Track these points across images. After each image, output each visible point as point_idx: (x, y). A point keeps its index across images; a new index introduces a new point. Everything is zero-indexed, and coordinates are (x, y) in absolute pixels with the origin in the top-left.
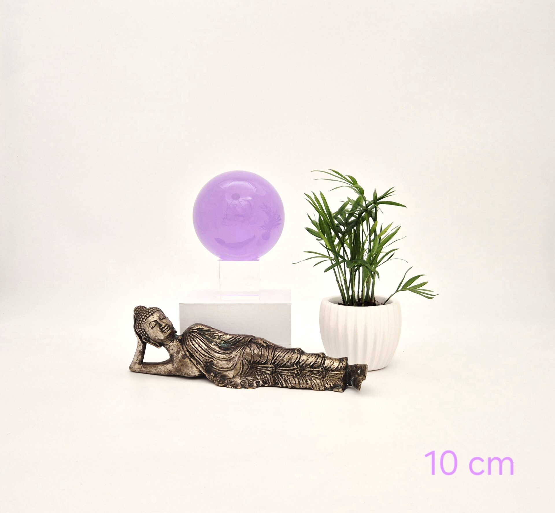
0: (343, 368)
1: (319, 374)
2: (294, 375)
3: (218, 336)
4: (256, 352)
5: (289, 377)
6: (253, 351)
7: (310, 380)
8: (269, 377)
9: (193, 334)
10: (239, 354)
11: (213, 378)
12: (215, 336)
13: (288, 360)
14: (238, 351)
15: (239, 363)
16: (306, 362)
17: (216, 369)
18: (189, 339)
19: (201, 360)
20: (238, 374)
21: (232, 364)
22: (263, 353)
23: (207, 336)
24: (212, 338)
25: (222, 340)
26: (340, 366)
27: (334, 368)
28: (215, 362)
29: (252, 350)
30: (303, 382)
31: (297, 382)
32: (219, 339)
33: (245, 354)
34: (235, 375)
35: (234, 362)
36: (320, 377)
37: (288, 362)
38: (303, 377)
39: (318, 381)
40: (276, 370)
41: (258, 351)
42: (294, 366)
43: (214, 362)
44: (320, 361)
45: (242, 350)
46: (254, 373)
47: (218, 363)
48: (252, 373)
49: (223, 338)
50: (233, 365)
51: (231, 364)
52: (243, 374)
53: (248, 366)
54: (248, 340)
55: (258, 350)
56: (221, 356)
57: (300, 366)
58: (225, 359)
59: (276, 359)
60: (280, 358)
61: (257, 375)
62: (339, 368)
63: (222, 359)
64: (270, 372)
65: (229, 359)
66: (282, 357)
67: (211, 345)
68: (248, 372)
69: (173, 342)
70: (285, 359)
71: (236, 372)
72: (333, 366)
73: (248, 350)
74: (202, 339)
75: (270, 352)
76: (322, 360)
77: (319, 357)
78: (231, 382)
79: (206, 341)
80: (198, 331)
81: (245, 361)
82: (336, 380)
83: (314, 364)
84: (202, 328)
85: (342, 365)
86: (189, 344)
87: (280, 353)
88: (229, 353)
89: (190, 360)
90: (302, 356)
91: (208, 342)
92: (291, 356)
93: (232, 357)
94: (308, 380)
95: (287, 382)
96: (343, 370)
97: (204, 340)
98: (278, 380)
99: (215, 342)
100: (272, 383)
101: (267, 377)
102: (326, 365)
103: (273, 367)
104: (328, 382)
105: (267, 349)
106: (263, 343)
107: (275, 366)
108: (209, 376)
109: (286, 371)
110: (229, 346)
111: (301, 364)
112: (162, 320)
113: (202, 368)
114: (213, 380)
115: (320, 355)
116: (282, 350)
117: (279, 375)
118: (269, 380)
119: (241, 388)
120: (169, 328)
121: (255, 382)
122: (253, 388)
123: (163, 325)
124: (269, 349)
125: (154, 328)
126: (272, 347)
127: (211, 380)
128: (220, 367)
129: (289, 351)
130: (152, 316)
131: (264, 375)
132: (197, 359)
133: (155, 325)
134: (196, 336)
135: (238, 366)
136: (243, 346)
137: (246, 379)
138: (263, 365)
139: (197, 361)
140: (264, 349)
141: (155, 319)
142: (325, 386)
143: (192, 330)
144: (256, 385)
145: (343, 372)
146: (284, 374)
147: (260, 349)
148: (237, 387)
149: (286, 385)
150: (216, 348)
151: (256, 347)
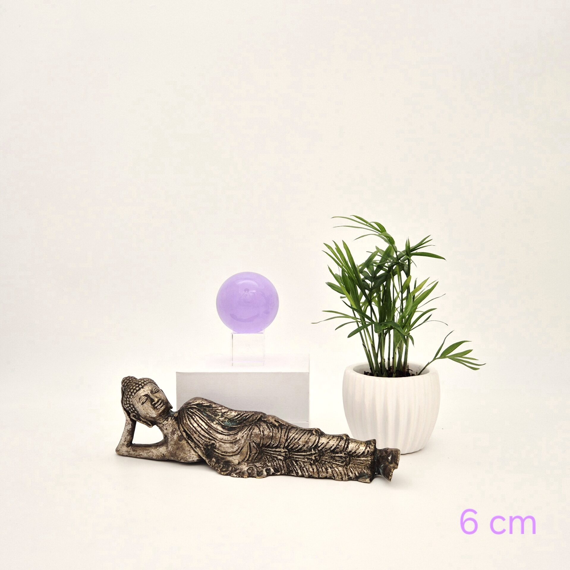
0: (370, 453)
1: (341, 461)
2: (312, 462)
3: (221, 413)
4: (266, 432)
5: (305, 464)
6: (263, 432)
7: (330, 468)
8: (281, 464)
9: (192, 411)
10: (245, 436)
11: (215, 464)
12: (218, 413)
13: (304, 444)
14: (245, 432)
15: (246, 446)
16: (325, 446)
17: (219, 453)
18: (186, 417)
19: (201, 442)
20: (244, 459)
21: (237, 448)
22: (274, 435)
23: (208, 412)
24: (214, 415)
25: (225, 418)
26: (367, 450)
27: (360, 453)
28: (218, 445)
29: (261, 431)
30: (322, 470)
31: (315, 470)
32: (222, 416)
33: (253, 435)
34: (240, 461)
35: (240, 445)
36: (343, 464)
38: (322, 464)
39: (340, 469)
40: (289, 455)
41: (268, 431)
42: (311, 451)
43: (216, 445)
44: (343, 445)
45: (250, 430)
46: (263, 458)
47: (220, 446)
48: (261, 458)
49: (228, 415)
50: (238, 449)
51: (236, 448)
52: (250, 459)
53: (257, 450)
54: (256, 418)
56: (224, 438)
57: (318, 450)
58: (229, 442)
59: (290, 442)
60: (294, 441)
61: (267, 461)
62: (366, 453)
63: (225, 441)
64: (283, 457)
65: (235, 442)
66: (297, 440)
67: (212, 424)
68: (256, 457)
69: (167, 421)
70: (300, 442)
71: (242, 458)
72: (358, 450)
73: (256, 431)
74: (203, 416)
75: (282, 433)
76: (346, 443)
77: (342, 440)
78: (236, 470)
79: (207, 420)
80: (197, 407)
81: (253, 444)
82: (362, 468)
83: (335, 449)
84: (202, 404)
85: (369, 450)
86: (186, 423)
87: (295, 435)
88: (234, 433)
89: (188, 443)
90: (321, 438)
91: (209, 421)
92: (308, 438)
93: (238, 438)
94: (328, 467)
95: (303, 470)
96: (371, 455)
97: (205, 418)
98: (292, 468)
99: (217, 420)
100: (285, 471)
101: (279, 464)
102: (350, 449)
103: (286, 452)
104: (353, 470)
105: (280, 429)
106: (274, 422)
107: (289, 450)
108: (210, 462)
109: (302, 457)
110: (234, 426)
111: (320, 448)
112: (155, 394)
113: (202, 452)
114: (214, 467)
115: (343, 438)
116: (297, 431)
117: (293, 461)
118: (282, 467)
119: (248, 477)
120: (162, 403)
121: (265, 469)
122: (262, 476)
123: (156, 400)
124: (282, 429)
125: (145, 404)
126: (286, 427)
127: (212, 467)
128: (223, 451)
129: (306, 433)
130: (142, 390)
131: (275, 461)
132: (196, 441)
133: (145, 400)
134: (195, 413)
135: (245, 450)
136: (251, 426)
137: (254, 466)
138: (275, 449)
139: (195, 444)
140: (275, 429)
141: (146, 393)
142: (349, 476)
143: (190, 405)
144: (265, 474)
145: (371, 458)
146: (299, 460)
147: (271, 429)
148: (243, 476)
149: (302, 473)
150: (219, 428)
151: (266, 427)
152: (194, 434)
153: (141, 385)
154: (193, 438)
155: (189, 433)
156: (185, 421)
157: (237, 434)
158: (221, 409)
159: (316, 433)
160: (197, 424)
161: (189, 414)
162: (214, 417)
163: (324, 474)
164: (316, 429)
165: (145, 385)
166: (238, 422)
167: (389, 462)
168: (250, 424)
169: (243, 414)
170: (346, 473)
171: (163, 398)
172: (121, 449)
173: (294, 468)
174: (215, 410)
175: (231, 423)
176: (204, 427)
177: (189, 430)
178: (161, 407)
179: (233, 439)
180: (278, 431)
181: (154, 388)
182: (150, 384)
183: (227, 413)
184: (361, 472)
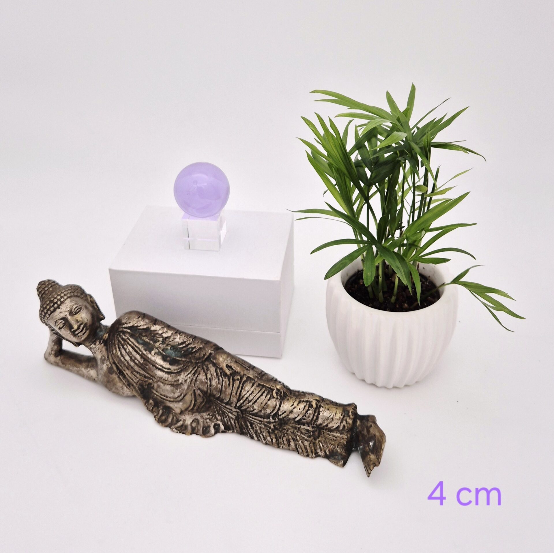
0: (347, 429)
1: (308, 435)
2: (270, 430)
3: (162, 338)
4: (214, 383)
5: (262, 430)
6: (210, 381)
7: (294, 440)
8: (233, 422)
9: (124, 336)
10: (189, 380)
11: (152, 408)
12: (158, 339)
13: (261, 409)
14: (188, 374)
15: (190, 393)
16: (288, 415)
17: (157, 395)
18: (117, 346)
19: (135, 381)
20: (188, 408)
21: (179, 394)
22: (223, 389)
23: (144, 338)
24: (153, 341)
25: (167, 345)
26: (342, 425)
27: (333, 426)
28: (155, 385)
29: (208, 379)
30: (283, 442)
31: (273, 440)
32: (163, 342)
33: (198, 382)
34: (183, 409)
35: (182, 391)
36: (310, 439)
37: (261, 411)
38: (283, 433)
39: (306, 443)
41: (217, 382)
42: (270, 418)
44: (312, 416)
45: (194, 374)
46: (212, 408)
47: (159, 386)
48: (210, 407)
49: (170, 342)
50: (181, 395)
51: (177, 394)
52: (196, 408)
53: (204, 399)
54: (204, 355)
55: (217, 380)
56: (164, 376)
57: (278, 419)
58: (170, 383)
59: (243, 403)
60: (248, 403)
61: (217, 412)
62: (341, 428)
63: (165, 382)
64: (235, 417)
65: (176, 385)
66: (251, 403)
67: (150, 356)
68: (203, 406)
69: (95, 344)
70: (255, 406)
71: (185, 406)
72: (331, 423)
73: (202, 377)
74: (137, 345)
75: (234, 389)
76: (315, 413)
77: (310, 408)
78: (178, 421)
79: (142, 349)
80: (130, 332)
81: (198, 392)
82: (335, 445)
83: (300, 420)
84: (137, 326)
85: (346, 425)
86: (117, 354)
87: (249, 395)
88: (176, 371)
89: (119, 377)
90: (283, 405)
91: (146, 351)
92: (266, 402)
93: (180, 381)
94: (291, 439)
95: (260, 436)
96: (348, 432)
97: (140, 347)
98: (246, 430)
99: (157, 348)
100: (237, 431)
101: (230, 422)
102: (320, 421)
103: (239, 412)
104: (323, 445)
105: (231, 380)
106: (225, 369)
107: (242, 411)
108: (147, 404)
109: (258, 422)
110: (178, 357)
111: (280, 417)
112: (75, 316)
113: (137, 391)
114: (152, 411)
115: (312, 405)
116: (253, 388)
117: (248, 422)
118: (234, 426)
119: (191, 434)
120: (85, 329)
121: (213, 424)
122: (208, 435)
123: (75, 327)
124: (234, 380)
125: (62, 329)
126: (240, 378)
127: (150, 411)
128: (163, 393)
129: (264, 392)
130: (58, 310)
131: (226, 417)
132: (128, 378)
133: (63, 325)
134: (127, 342)
135: (188, 398)
136: (197, 367)
137: (200, 417)
138: (224, 405)
139: (128, 381)
140: (226, 380)
141: (63, 315)
142: (318, 453)
143: (122, 328)
144: (213, 431)
145: (347, 436)
146: (255, 423)
147: (221, 378)
148: (185, 432)
149: (257, 438)
150: (159, 360)
151: (215, 374)
152: (126, 369)
153: (56, 303)
154: (125, 374)
155: (121, 368)
156: (114, 352)
157: (179, 373)
158: (162, 333)
159: (277, 396)
160: (130, 357)
161: (120, 342)
162: (153, 343)
163: (286, 446)
164: (278, 387)
165: (62, 303)
166: (183, 353)
167: (370, 449)
168: (197, 363)
169: (189, 344)
170: (313, 451)
171: (86, 321)
172: (49, 358)
173: (248, 431)
174: (153, 335)
175: (175, 352)
176: (139, 362)
177: (120, 363)
178: (84, 334)
179: (175, 381)
180: (229, 384)
181: (74, 307)
182: (69, 300)
183: (170, 338)
184: (333, 451)
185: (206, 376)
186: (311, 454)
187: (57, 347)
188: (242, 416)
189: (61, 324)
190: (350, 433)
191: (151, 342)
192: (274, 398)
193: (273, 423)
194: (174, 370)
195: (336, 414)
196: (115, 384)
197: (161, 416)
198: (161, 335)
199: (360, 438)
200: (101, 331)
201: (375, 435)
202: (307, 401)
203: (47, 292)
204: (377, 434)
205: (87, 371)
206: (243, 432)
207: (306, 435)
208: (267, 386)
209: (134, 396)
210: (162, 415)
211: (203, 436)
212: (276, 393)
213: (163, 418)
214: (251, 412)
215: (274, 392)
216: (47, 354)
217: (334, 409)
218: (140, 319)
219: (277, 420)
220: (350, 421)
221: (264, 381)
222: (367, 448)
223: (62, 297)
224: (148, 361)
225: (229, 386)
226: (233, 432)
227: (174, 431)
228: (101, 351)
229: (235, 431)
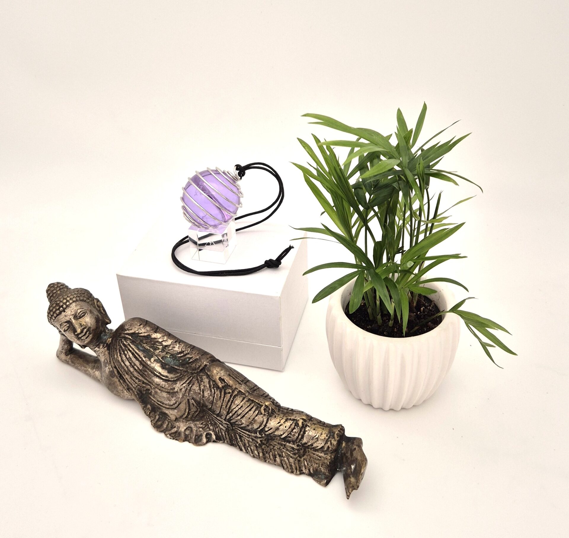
0: (331, 451)
2: (258, 445)
3: (162, 346)
4: (206, 394)
5: (250, 444)
6: (203, 392)
7: (280, 456)
8: (223, 433)
10: (183, 390)
11: (150, 413)
12: (158, 346)
14: (183, 384)
15: (184, 402)
16: (274, 432)
17: (154, 401)
18: (118, 351)
20: (182, 416)
21: (174, 402)
22: (214, 401)
23: (145, 345)
24: (153, 348)
25: (167, 353)
26: (327, 445)
27: (318, 447)
28: (153, 391)
30: (270, 456)
31: (260, 454)
32: (162, 350)
33: (192, 392)
34: (178, 417)
35: (177, 399)
36: (295, 457)
37: (248, 425)
39: (291, 460)
41: (209, 393)
42: (257, 434)
43: (151, 391)
44: (297, 435)
45: (189, 384)
46: (205, 418)
47: (156, 392)
48: (203, 416)
49: (170, 350)
50: (176, 403)
51: (172, 402)
52: (189, 416)
53: (197, 409)
54: (199, 366)
56: (161, 383)
58: (167, 390)
59: (232, 417)
60: (237, 417)
61: (210, 422)
62: (326, 449)
63: (162, 389)
64: (225, 428)
65: (172, 393)
66: (239, 417)
67: (149, 363)
68: (197, 415)
70: (243, 421)
71: (180, 414)
72: (316, 443)
73: (196, 388)
74: (137, 351)
75: (224, 402)
76: (300, 432)
77: (296, 427)
78: (173, 427)
79: (142, 356)
80: (131, 338)
81: (192, 402)
82: (319, 464)
83: (286, 437)
84: (138, 333)
85: (330, 446)
86: (117, 359)
87: (239, 409)
88: (173, 380)
89: (119, 381)
90: (269, 421)
91: (145, 358)
92: (254, 417)
93: (176, 390)
94: (277, 455)
95: (248, 449)
96: (332, 453)
97: (140, 353)
98: (235, 442)
99: (157, 356)
100: (227, 442)
101: (221, 432)
102: (305, 440)
103: (228, 425)
104: (307, 464)
105: (223, 393)
106: (218, 381)
107: (231, 424)
108: (144, 409)
109: (246, 435)
110: (176, 366)
111: (267, 433)
112: (80, 320)
113: (136, 395)
114: (149, 416)
115: (298, 424)
116: (243, 402)
117: (237, 435)
118: (224, 437)
119: (184, 441)
120: (88, 333)
121: (205, 433)
122: (200, 443)
123: (79, 331)
124: (225, 393)
125: (67, 332)
126: (231, 391)
127: (147, 415)
128: (159, 400)
129: (253, 407)
130: (63, 314)
131: (217, 427)
132: (128, 383)
133: (67, 328)
134: (128, 348)
135: (183, 406)
136: (192, 377)
137: (194, 425)
138: (216, 416)
139: (128, 385)
140: (218, 392)
141: (67, 319)
142: (302, 470)
143: (124, 334)
144: (204, 440)
145: (331, 457)
146: (244, 436)
147: (213, 391)
148: (178, 438)
149: (246, 450)
150: (157, 367)
151: (208, 386)
152: (126, 374)
153: (62, 307)
154: (125, 378)
155: (121, 372)
156: (115, 357)
157: (175, 382)
158: (162, 342)
159: (265, 412)
160: (129, 362)
161: (121, 347)
162: (153, 351)
163: (272, 461)
164: (267, 404)
165: (67, 306)
166: (181, 362)
167: (351, 472)
168: (192, 374)
169: (186, 354)
170: (298, 468)
171: (89, 325)
172: (60, 356)
173: (237, 443)
174: (154, 343)
175: (174, 360)
176: (138, 368)
177: (120, 368)
178: (86, 338)
179: (171, 389)
180: (220, 397)
181: (79, 311)
182: (74, 304)
183: (169, 347)
184: (317, 470)
185: (200, 388)
186: (295, 471)
187: (67, 346)
188: (231, 428)
189: (66, 327)
190: (334, 454)
191: (151, 350)
192: (261, 414)
193: (260, 438)
194: (172, 378)
195: (321, 434)
196: (116, 387)
197: (157, 422)
198: (161, 343)
199: (344, 460)
200: (105, 335)
201: (357, 459)
202: (294, 420)
203: (55, 295)
204: (359, 458)
205: (93, 371)
206: (232, 443)
207: (291, 452)
208: (257, 401)
209: (133, 400)
210: (158, 420)
211: (195, 444)
212: (264, 409)
213: (159, 423)
214: (239, 426)
215: (262, 408)
216: (59, 352)
217: (320, 429)
218: (142, 326)
219: (264, 435)
220: (335, 443)
221: (255, 396)
222: (349, 471)
223: (68, 301)
224: (146, 368)
225: (220, 399)
226: (224, 442)
227: (168, 437)
228: (104, 355)
229: (226, 442)
